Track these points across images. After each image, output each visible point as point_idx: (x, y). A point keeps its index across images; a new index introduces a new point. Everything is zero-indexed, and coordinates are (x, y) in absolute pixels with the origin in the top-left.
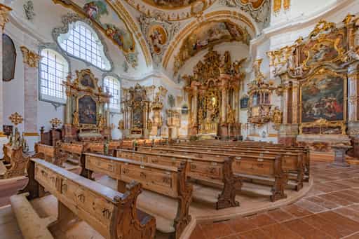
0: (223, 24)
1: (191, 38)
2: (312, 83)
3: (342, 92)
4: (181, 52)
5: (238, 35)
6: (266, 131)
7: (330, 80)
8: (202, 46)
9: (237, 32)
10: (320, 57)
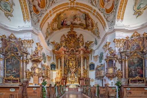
0: (84, 15)
1: (62, 15)
2: (132, 59)
3: (143, 65)
4: (53, 23)
5: (90, 26)
6: (113, 82)
7: (138, 59)
8: (66, 25)
9: (90, 24)
10: (135, 48)
